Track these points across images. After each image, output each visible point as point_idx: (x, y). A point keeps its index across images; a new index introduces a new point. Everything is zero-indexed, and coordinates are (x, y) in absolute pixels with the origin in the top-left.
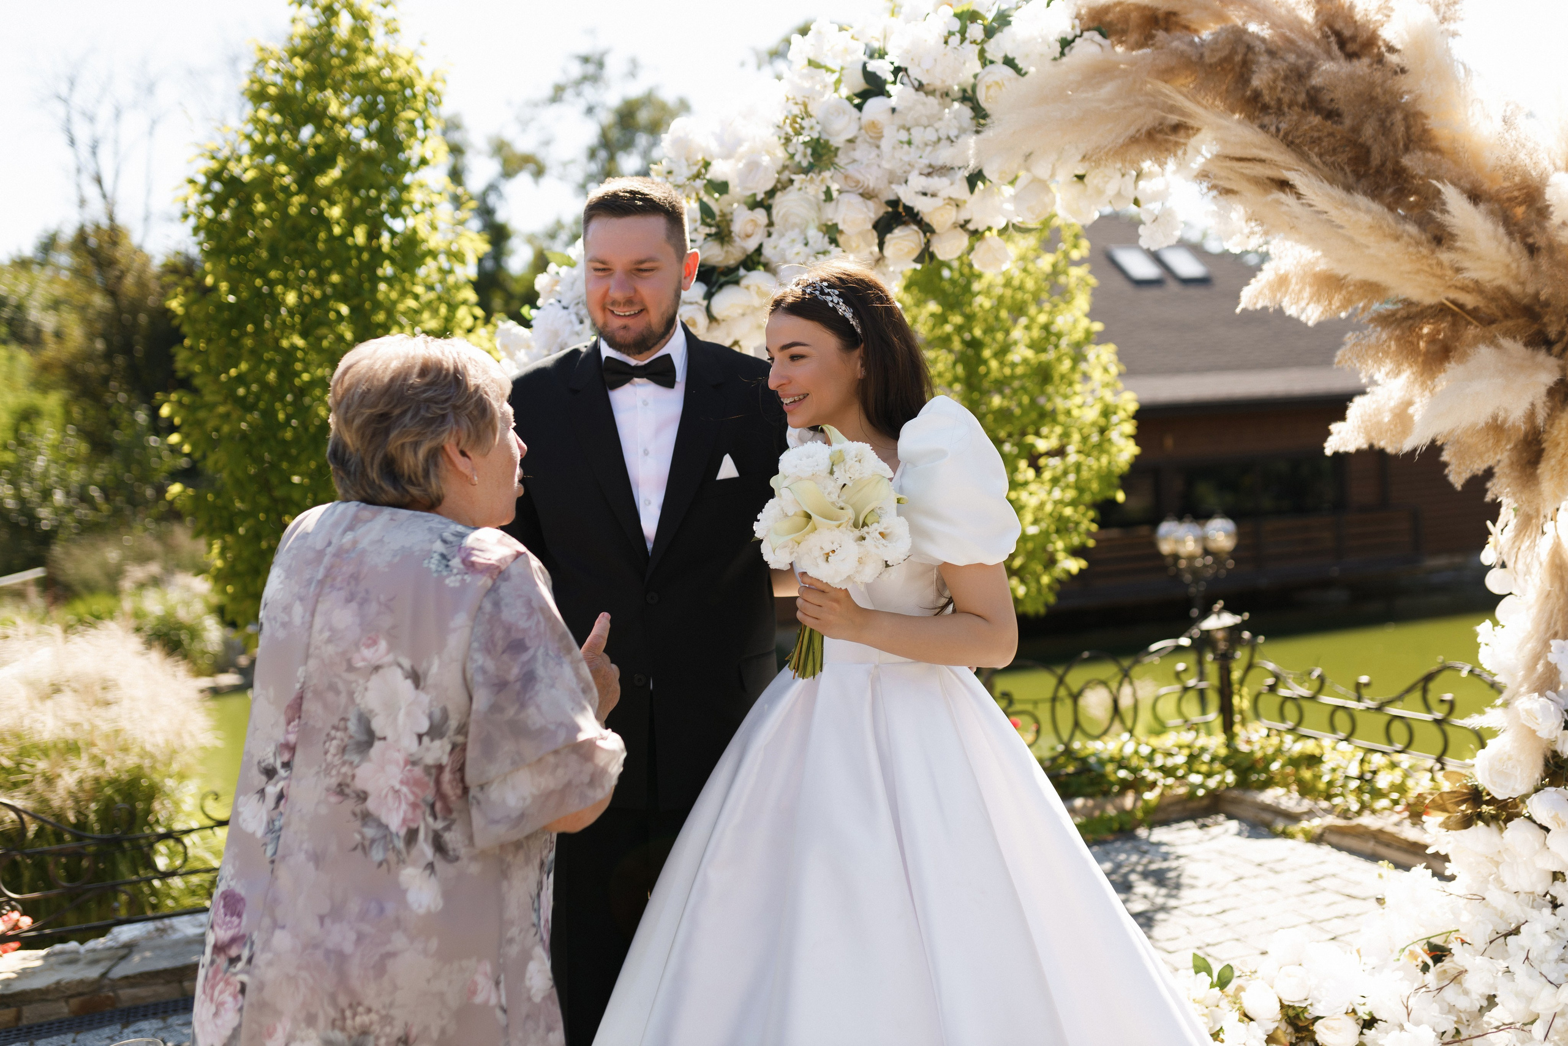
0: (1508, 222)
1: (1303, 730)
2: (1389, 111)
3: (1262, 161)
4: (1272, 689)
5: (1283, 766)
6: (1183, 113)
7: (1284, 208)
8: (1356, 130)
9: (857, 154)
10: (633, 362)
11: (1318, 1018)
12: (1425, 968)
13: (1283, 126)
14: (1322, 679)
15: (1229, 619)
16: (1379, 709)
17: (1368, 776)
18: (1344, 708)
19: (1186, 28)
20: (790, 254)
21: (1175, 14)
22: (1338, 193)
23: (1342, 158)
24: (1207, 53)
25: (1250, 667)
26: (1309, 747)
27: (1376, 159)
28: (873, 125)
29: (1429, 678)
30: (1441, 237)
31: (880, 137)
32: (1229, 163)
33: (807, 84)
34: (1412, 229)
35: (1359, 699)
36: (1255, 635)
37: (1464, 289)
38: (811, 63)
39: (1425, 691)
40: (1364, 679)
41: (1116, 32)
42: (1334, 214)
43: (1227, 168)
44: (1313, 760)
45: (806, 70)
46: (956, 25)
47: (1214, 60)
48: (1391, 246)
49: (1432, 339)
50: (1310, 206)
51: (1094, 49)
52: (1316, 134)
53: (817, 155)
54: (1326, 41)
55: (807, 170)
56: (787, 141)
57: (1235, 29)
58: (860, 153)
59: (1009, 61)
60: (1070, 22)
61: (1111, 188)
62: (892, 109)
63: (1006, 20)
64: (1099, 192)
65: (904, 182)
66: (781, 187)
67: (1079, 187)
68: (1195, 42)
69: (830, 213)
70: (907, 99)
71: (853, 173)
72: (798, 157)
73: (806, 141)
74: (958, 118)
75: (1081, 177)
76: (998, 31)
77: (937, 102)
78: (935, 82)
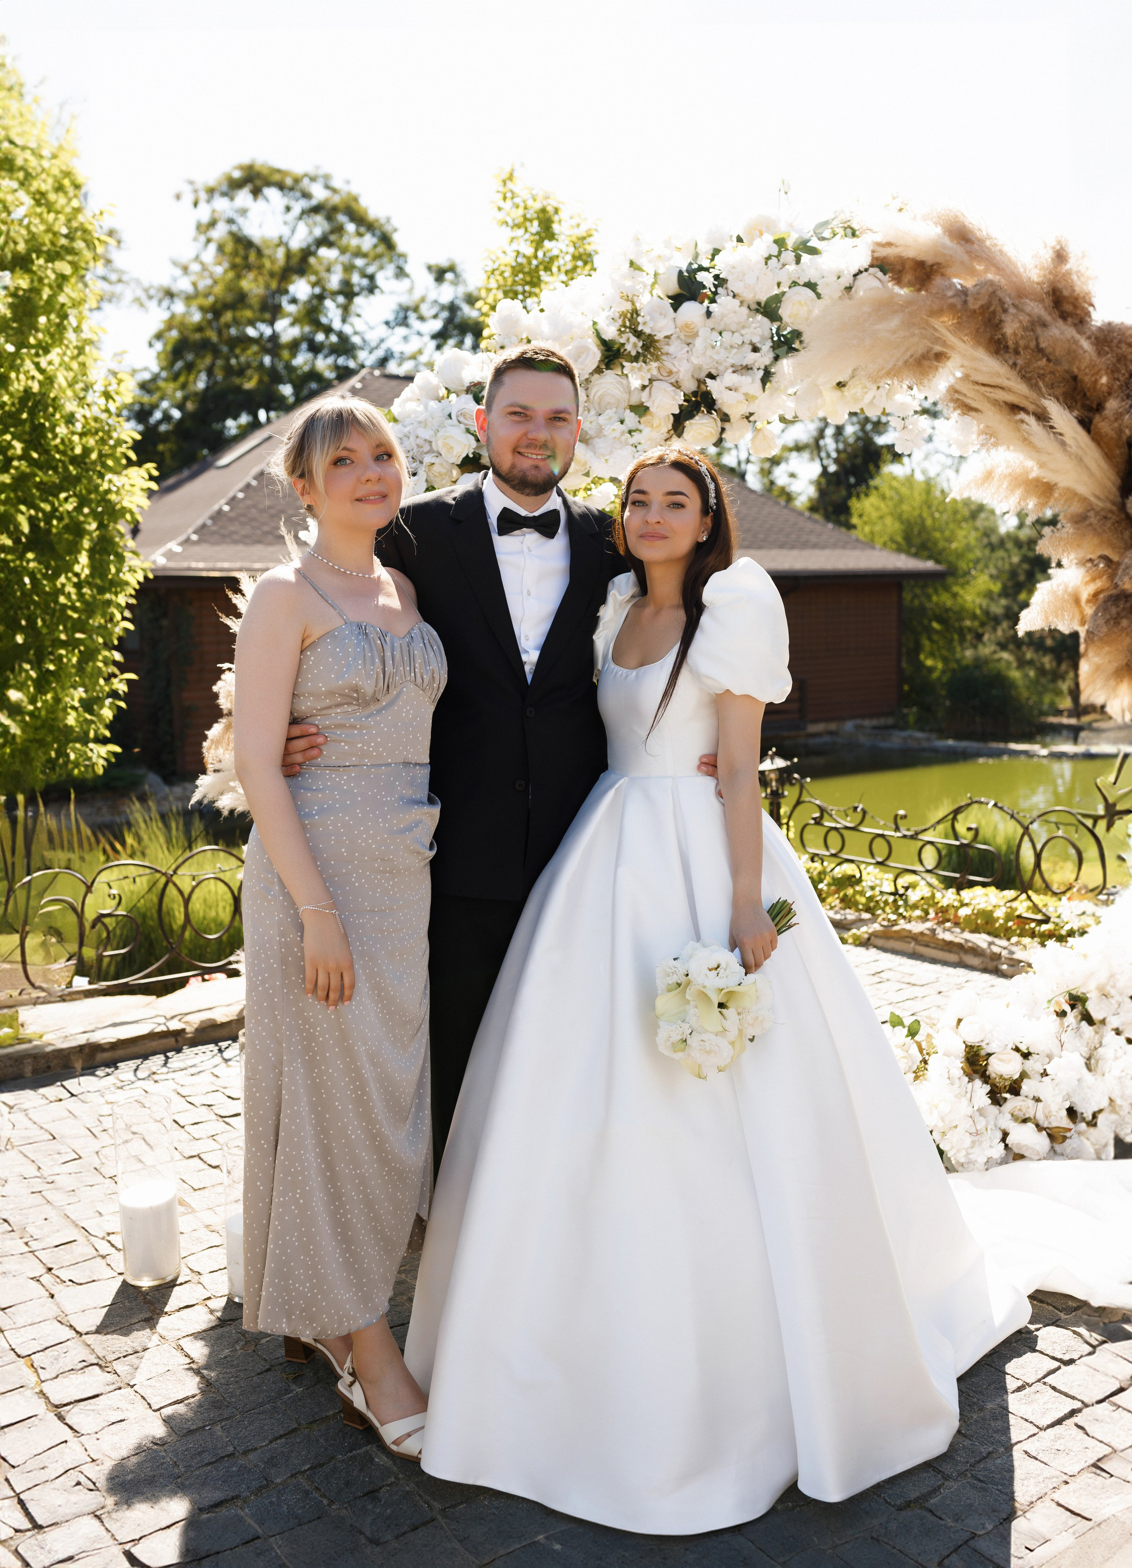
1: (844, 856)
3: (1002, 388)
4: (818, 822)
5: (829, 885)
6: (944, 344)
7: (1025, 426)
9: (671, 349)
10: (523, 513)
11: (989, 1055)
12: (1062, 1014)
13: (1020, 362)
14: (864, 812)
15: (780, 763)
16: (914, 837)
17: (901, 891)
18: (882, 836)
19: (943, 275)
20: (607, 430)
21: (938, 264)
23: (1059, 391)
24: (970, 300)
25: (799, 803)
26: (849, 869)
28: (687, 326)
29: (957, 812)
31: (696, 335)
32: (977, 387)
33: (628, 283)
35: (897, 829)
36: (803, 776)
38: (632, 264)
39: (954, 819)
40: (902, 812)
41: (892, 271)
43: (978, 391)
44: (851, 881)
46: (775, 250)
47: (976, 307)
50: (1052, 427)
51: (877, 283)
52: (1042, 372)
53: (646, 347)
54: (1048, 302)
55: (635, 359)
56: (621, 332)
57: (991, 283)
58: (674, 348)
59: (811, 286)
60: (864, 260)
61: (868, 398)
62: (709, 314)
63: (813, 251)
64: (856, 400)
65: (712, 376)
66: (598, 371)
67: (837, 393)
68: (964, 292)
69: (644, 397)
70: (724, 305)
71: (668, 364)
72: (629, 347)
73: (638, 334)
74: (761, 327)
75: (840, 385)
76: (805, 258)
77: (745, 310)
78: (750, 296)
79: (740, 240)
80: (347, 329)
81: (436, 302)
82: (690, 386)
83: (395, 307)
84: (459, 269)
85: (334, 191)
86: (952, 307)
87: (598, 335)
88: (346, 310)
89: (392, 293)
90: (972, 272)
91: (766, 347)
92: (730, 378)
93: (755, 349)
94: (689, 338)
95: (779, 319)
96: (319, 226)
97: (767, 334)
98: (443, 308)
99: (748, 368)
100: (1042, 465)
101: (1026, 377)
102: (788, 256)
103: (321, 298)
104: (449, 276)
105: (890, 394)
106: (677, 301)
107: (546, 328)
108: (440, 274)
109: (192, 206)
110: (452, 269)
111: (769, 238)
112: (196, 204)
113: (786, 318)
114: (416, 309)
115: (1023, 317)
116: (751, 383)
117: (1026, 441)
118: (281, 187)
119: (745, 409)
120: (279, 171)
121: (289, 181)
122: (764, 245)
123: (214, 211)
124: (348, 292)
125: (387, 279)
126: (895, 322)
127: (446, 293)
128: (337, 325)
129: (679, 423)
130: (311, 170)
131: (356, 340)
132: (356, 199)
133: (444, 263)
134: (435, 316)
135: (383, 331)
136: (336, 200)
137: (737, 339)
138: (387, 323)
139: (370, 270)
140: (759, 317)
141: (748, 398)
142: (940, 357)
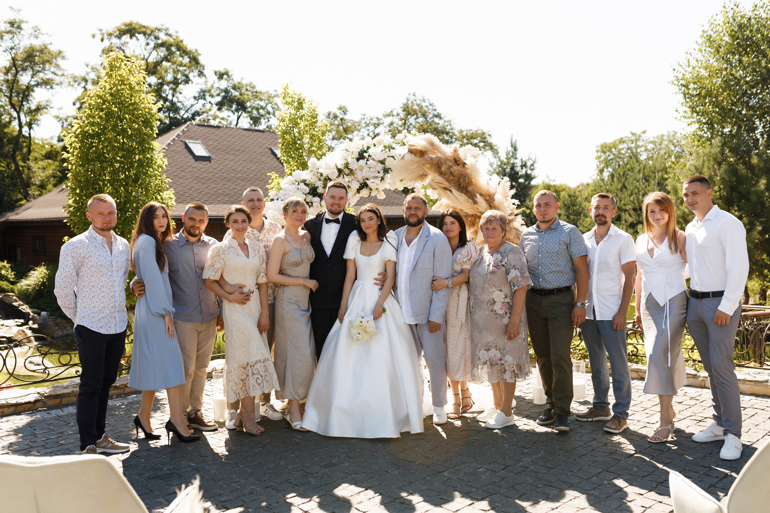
0: (486, 200)
2: (465, 177)
3: (441, 184)
6: (427, 172)
7: (447, 194)
8: (459, 179)
10: (331, 219)
13: (446, 177)
21: (426, 151)
22: (459, 193)
23: (456, 184)
24: (434, 161)
27: (462, 185)
28: (361, 166)
30: (475, 202)
31: (363, 169)
32: (436, 183)
33: (345, 154)
34: (471, 201)
37: (478, 212)
41: (414, 153)
42: (458, 197)
45: (344, 151)
46: (384, 148)
48: (467, 204)
49: (470, 221)
51: (410, 156)
52: (452, 179)
53: (351, 172)
54: (453, 161)
55: (347, 175)
56: (344, 168)
57: (438, 157)
58: (358, 172)
59: (393, 157)
60: (407, 151)
61: (409, 184)
62: (366, 164)
63: (394, 148)
64: (405, 184)
65: (368, 179)
66: (337, 177)
67: (401, 182)
68: (432, 159)
69: (350, 184)
70: (371, 162)
71: (356, 176)
72: (346, 172)
73: (349, 169)
74: (380, 167)
75: (401, 181)
76: (391, 150)
77: (376, 163)
78: (377, 159)
79: (375, 145)
80: (175, 100)
81: (218, 88)
82: (362, 181)
83: (199, 90)
84: (230, 74)
85: (170, 35)
86: (429, 163)
87: (337, 167)
88: (174, 90)
89: (197, 84)
90: (434, 153)
91: (382, 172)
92: (372, 180)
93: (379, 172)
94: (361, 169)
95: (385, 164)
96: (162, 52)
97: (382, 168)
98: (222, 91)
99: (377, 177)
100: (453, 203)
101: (448, 180)
102: (387, 150)
103: (162, 84)
104: (225, 76)
105: (414, 184)
106: (358, 160)
107: (324, 166)
108: (221, 76)
109: (100, 41)
110: (227, 73)
111: (382, 146)
112: (102, 40)
113: (386, 164)
114: (209, 91)
115: (447, 166)
116: (378, 181)
117: (448, 198)
118: (144, 34)
119: (376, 187)
120: (144, 27)
121: (149, 32)
122: (381, 147)
123: (111, 43)
124: (176, 82)
125: (194, 76)
126: (415, 167)
127: (223, 84)
128: (170, 97)
129: (358, 191)
130: (159, 27)
131: (179, 105)
132: (182, 41)
133: (223, 71)
134: (218, 95)
135: (193, 101)
136: (171, 40)
137: (374, 170)
138: (195, 98)
139: (187, 72)
140: (380, 164)
141: (377, 184)
142: (426, 175)
